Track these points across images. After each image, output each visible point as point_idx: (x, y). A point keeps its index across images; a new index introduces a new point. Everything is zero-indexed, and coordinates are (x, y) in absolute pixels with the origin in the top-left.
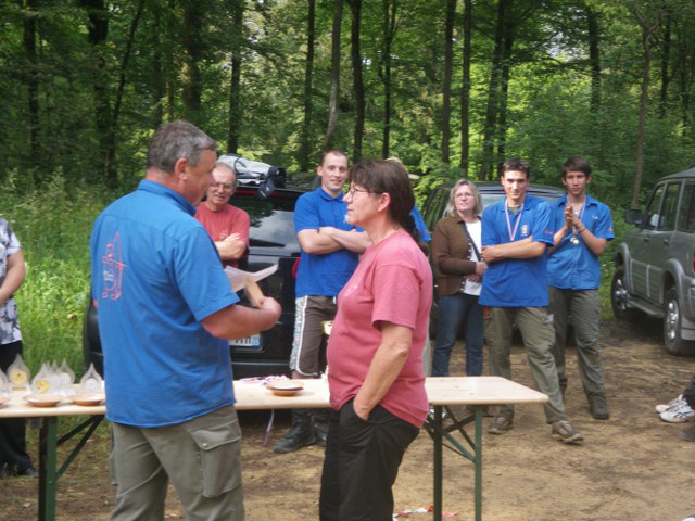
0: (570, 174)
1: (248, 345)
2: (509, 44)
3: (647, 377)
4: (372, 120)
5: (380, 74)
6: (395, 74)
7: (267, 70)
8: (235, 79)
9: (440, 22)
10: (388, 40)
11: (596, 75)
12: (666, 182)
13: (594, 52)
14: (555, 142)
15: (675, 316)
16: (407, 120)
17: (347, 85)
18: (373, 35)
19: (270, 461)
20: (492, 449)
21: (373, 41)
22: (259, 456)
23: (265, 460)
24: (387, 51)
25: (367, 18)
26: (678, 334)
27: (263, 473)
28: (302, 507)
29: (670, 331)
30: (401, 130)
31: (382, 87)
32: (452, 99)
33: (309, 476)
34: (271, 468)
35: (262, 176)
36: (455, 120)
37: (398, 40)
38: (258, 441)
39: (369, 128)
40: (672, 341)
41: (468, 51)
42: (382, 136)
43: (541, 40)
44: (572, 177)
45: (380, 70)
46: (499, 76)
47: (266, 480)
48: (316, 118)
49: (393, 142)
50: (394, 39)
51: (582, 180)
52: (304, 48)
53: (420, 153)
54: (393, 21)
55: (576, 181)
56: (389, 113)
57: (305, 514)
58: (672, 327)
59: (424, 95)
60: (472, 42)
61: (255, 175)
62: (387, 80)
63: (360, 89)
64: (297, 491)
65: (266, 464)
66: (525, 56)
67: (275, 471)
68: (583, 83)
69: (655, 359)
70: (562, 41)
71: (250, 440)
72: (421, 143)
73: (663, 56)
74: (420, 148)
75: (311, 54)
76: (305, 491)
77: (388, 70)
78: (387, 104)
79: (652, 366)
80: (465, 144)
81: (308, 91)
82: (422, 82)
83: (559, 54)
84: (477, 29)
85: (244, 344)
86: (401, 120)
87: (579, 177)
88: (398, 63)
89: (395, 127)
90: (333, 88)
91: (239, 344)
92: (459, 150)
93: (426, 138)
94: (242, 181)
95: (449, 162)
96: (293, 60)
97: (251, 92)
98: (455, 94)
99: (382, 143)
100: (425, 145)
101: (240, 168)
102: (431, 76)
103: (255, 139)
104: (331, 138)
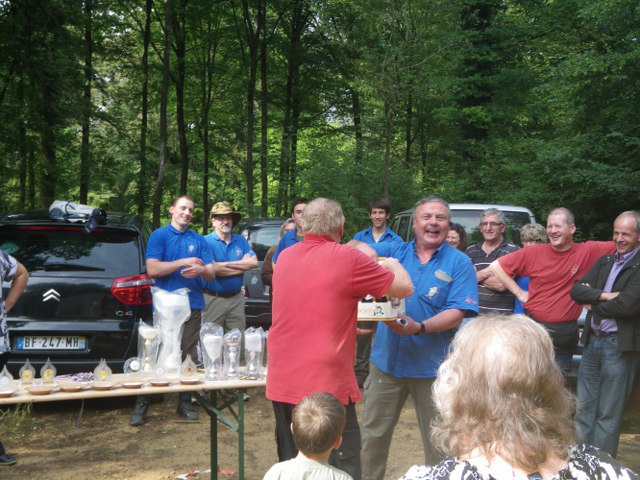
0: (374, 210)
1: (76, 348)
2: (296, 115)
4: (195, 170)
5: (200, 136)
6: (212, 135)
7: (110, 133)
8: (85, 139)
9: (244, 97)
10: (206, 110)
11: (359, 136)
12: (399, 217)
13: (357, 121)
14: (327, 187)
16: (222, 170)
17: (174, 144)
18: (194, 107)
19: (92, 439)
21: (195, 110)
22: (84, 434)
23: (89, 438)
24: (205, 119)
25: (189, 94)
27: (86, 447)
30: (219, 178)
31: (202, 146)
32: (254, 154)
34: (93, 443)
35: (87, 216)
36: (257, 171)
37: (213, 111)
38: (84, 423)
39: (192, 176)
41: (266, 119)
42: (202, 182)
43: (317, 111)
44: (375, 212)
45: (200, 133)
46: (290, 138)
47: (87, 453)
48: (149, 169)
49: (211, 186)
50: (210, 110)
51: (383, 216)
52: (140, 116)
53: (233, 195)
54: (209, 96)
55: (377, 216)
56: (207, 165)
59: (235, 152)
60: (269, 113)
61: (82, 215)
62: (204, 139)
63: (185, 148)
64: (112, 460)
65: (88, 441)
66: (307, 123)
67: (95, 446)
68: (349, 144)
70: (334, 112)
72: (233, 188)
73: (407, 124)
74: (233, 191)
75: (144, 120)
77: (206, 133)
78: (206, 159)
80: (265, 189)
81: (144, 148)
82: (233, 142)
83: (334, 122)
84: (273, 103)
85: (72, 348)
86: (218, 170)
87: (380, 212)
88: (213, 128)
89: (213, 176)
90: (161, 148)
91: (69, 347)
92: (261, 193)
93: (237, 184)
94: (71, 220)
95: (254, 203)
96: (132, 125)
97: (97, 149)
98: (256, 150)
99: (202, 187)
100: (237, 189)
101: (70, 210)
102: (240, 137)
103: (103, 185)
104: (161, 184)
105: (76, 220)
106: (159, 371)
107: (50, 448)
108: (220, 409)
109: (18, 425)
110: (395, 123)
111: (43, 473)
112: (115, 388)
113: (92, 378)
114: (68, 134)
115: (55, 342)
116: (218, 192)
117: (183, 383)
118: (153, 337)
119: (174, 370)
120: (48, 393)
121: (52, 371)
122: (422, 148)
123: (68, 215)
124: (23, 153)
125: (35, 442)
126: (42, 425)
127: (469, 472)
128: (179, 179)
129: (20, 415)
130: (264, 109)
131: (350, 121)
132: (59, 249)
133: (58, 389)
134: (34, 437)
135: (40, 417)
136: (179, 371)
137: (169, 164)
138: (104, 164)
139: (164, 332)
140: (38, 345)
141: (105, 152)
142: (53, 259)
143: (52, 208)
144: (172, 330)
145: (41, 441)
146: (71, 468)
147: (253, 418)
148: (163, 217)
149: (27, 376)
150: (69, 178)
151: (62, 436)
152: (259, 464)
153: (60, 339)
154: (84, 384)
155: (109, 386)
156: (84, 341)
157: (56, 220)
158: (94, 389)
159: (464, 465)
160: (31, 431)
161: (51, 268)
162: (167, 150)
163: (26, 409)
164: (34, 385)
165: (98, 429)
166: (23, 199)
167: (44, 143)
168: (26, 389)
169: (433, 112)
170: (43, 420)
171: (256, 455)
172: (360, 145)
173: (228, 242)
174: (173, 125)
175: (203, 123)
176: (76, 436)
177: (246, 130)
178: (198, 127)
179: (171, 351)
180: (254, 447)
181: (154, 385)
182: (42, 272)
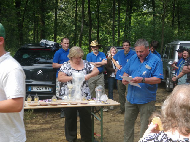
1: (48, 91)
2: (131, 8)
3: (159, 98)
4: (95, 28)
5: (96, 16)
6: (100, 16)
7: (64, 15)
9: (112, 1)
10: (98, 7)
11: (154, 16)
12: (166, 46)
13: (153, 10)
14: (140, 34)
15: (168, 81)
16: (104, 28)
17: (87, 19)
19: (53, 122)
20: (114, 118)
21: (94, 6)
22: (51, 120)
23: (52, 121)
24: (98, 10)
26: (169, 86)
27: (51, 125)
28: (60, 134)
29: (167, 85)
30: (103, 31)
31: (97, 20)
33: (63, 125)
35: (52, 45)
36: (116, 29)
39: (93, 30)
40: (168, 88)
41: (120, 9)
43: (139, 7)
45: (96, 15)
47: (51, 127)
48: (78, 28)
49: (100, 34)
50: (100, 6)
52: (75, 9)
53: (108, 37)
54: (100, 1)
56: (99, 26)
57: (60, 135)
58: (168, 84)
59: (109, 22)
60: (121, 7)
61: (51, 45)
62: (98, 17)
63: (91, 20)
64: (59, 129)
65: (52, 122)
67: (54, 124)
69: (163, 93)
70: (145, 7)
71: (49, 116)
73: (173, 11)
74: (108, 36)
75: (76, 11)
76: (61, 129)
77: (98, 15)
78: (98, 24)
79: (161, 95)
80: (119, 35)
81: (76, 20)
82: (108, 18)
83: (145, 11)
84: (123, 4)
88: (101, 13)
89: (101, 30)
90: (82, 20)
91: (46, 90)
92: (117, 36)
93: (109, 33)
94: (47, 46)
95: (115, 40)
96: (72, 12)
97: (59, 21)
98: (116, 21)
99: (97, 34)
100: (109, 35)
101: (47, 43)
102: (111, 16)
103: (62, 34)
104: (82, 34)
105: (49, 46)
106: (74, 99)
107: (39, 124)
108: (95, 113)
109: (29, 116)
110: (168, 10)
111: (36, 133)
112: (58, 105)
113: (51, 101)
114: (49, 16)
115: (41, 88)
116: (102, 36)
117: (82, 104)
118: (72, 87)
119: (79, 99)
120: (36, 106)
121: (38, 98)
122: (179, 20)
123: (46, 45)
124: (35, 22)
125: (34, 122)
126: (37, 117)
127: (165, 136)
128: (89, 32)
129: (30, 113)
130: (119, 6)
131: (151, 10)
132: (44, 56)
133: (39, 105)
134: (34, 120)
135: (36, 114)
136: (81, 100)
137: (85, 26)
138: (62, 26)
139: (76, 86)
140: (36, 89)
141: (62, 22)
142: (42, 60)
143: (41, 42)
144: (78, 85)
145: (36, 122)
146: (46, 132)
147: (109, 117)
148: (83, 45)
149: (29, 100)
150: (50, 31)
151: (43, 120)
152: (110, 133)
153: (43, 87)
154: (48, 103)
155: (56, 104)
156: (51, 88)
157: (42, 47)
158: (51, 105)
159: (164, 134)
160: (33, 118)
161: (40, 63)
162: (85, 21)
163: (32, 111)
164: (32, 103)
165: (55, 118)
166: (34, 38)
167: (42, 19)
168: (28, 104)
169: (182, 6)
170: (37, 115)
171: (109, 130)
172: (154, 19)
173: (97, 55)
174: (87, 12)
175: (97, 11)
176: (48, 121)
177: (113, 14)
178: (96, 13)
179: (78, 92)
180: (109, 127)
181: (72, 104)
182: (37, 65)
